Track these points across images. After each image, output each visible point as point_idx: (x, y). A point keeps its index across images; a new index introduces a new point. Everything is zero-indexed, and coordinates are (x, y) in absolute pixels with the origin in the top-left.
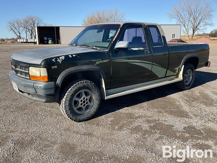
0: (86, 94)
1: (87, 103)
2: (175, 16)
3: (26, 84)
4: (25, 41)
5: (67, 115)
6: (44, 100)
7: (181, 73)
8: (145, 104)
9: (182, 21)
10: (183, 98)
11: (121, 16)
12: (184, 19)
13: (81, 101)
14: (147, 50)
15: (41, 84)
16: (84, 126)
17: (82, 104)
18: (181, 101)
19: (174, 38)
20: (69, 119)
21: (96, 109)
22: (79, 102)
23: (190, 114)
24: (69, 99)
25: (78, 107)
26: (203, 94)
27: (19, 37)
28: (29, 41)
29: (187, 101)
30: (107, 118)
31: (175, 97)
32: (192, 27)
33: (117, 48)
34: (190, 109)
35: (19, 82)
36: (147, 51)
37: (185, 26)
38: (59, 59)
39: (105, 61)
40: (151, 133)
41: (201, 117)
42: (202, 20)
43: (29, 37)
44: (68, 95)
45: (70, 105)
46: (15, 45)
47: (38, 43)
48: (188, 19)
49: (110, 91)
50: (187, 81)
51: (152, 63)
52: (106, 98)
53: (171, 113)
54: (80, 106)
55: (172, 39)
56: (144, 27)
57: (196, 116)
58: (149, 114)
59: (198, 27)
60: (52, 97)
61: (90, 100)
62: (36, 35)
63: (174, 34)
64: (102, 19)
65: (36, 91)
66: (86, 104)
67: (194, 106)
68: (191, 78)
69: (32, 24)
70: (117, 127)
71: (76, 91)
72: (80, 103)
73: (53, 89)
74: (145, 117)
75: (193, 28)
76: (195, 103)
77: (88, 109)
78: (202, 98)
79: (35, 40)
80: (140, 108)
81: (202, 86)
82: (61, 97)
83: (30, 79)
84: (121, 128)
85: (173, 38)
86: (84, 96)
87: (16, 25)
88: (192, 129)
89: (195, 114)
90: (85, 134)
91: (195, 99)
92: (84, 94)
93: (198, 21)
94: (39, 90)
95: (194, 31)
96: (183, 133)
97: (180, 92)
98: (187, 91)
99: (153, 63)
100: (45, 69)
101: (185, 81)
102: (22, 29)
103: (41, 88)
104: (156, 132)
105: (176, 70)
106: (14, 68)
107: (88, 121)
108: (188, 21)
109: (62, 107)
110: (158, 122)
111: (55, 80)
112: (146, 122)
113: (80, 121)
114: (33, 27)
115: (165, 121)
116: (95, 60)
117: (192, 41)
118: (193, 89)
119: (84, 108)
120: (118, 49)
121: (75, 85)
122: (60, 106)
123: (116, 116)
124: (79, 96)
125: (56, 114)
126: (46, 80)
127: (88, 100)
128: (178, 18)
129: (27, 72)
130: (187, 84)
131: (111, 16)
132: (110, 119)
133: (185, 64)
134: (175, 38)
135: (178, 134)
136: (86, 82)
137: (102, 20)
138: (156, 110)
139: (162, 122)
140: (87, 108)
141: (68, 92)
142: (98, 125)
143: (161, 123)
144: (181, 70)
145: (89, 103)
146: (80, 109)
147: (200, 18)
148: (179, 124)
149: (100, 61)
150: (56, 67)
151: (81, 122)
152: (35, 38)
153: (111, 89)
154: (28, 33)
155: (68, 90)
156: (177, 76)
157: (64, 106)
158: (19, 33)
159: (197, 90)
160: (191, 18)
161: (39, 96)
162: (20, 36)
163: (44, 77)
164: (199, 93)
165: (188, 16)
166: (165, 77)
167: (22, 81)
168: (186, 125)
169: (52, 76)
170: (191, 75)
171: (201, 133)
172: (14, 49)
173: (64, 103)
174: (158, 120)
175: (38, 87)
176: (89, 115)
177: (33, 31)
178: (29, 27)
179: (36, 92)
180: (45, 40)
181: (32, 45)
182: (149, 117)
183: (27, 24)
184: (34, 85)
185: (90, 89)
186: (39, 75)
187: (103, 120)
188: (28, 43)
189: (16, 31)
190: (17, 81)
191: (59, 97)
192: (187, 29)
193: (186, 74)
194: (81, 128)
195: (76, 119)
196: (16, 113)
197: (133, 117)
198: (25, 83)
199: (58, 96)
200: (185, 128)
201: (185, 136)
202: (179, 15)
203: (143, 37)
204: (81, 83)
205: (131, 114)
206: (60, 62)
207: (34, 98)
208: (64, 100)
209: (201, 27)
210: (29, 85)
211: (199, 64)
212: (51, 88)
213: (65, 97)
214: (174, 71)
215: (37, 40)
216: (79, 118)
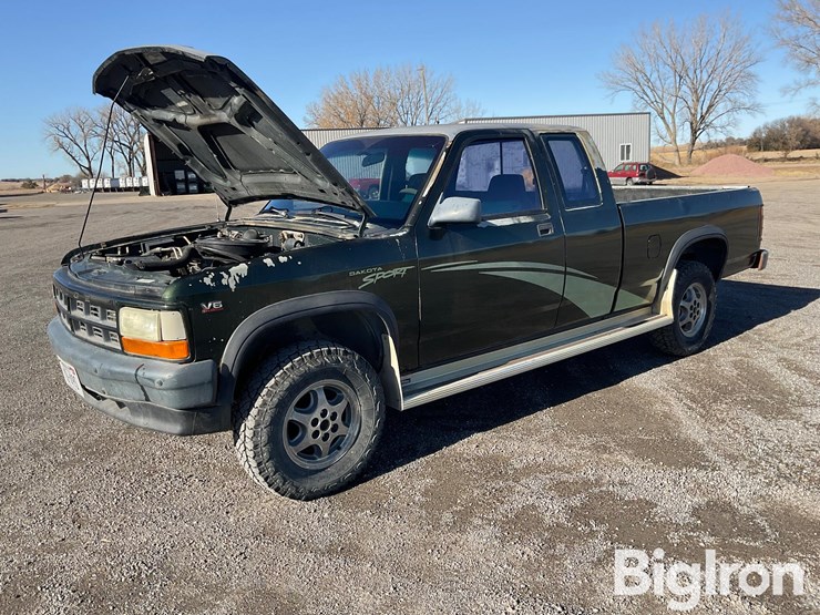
0: (332, 395)
1: (335, 428)
2: (627, 84)
3: (109, 371)
4: (108, 185)
5: (262, 479)
6: (177, 428)
7: (668, 296)
8: (544, 417)
9: (653, 100)
10: (677, 389)
11: (440, 90)
12: (660, 93)
13: (315, 422)
14: (546, 222)
15: (165, 372)
16: (326, 515)
17: (316, 434)
18: (673, 401)
19: (628, 158)
20: (272, 491)
21: (370, 446)
22: (305, 428)
23: (709, 452)
24: (268, 418)
25: (303, 446)
26: (749, 369)
27: (87, 172)
28: (122, 185)
29: (694, 400)
30: (409, 480)
31: (648, 386)
32: (687, 120)
33: (438, 224)
34: (710, 432)
35: (83, 361)
36: (544, 226)
37: (663, 118)
38: (229, 274)
39: (395, 272)
40: (576, 536)
41: (751, 461)
42: (722, 93)
43: (122, 171)
44: (264, 404)
45: (273, 440)
46: (74, 199)
47: (152, 191)
48: (672, 91)
49: (418, 377)
50: (690, 323)
51: (563, 269)
52: (404, 405)
53: (641, 450)
54: (309, 440)
55: (621, 162)
56: (532, 140)
57: (733, 458)
58: (562, 457)
59: (708, 120)
60: (205, 416)
61: (347, 417)
62: (145, 164)
63: (628, 146)
64: (376, 99)
65: (145, 394)
66: (331, 434)
67: (723, 422)
68: (703, 311)
69: (132, 123)
70: (447, 517)
71: (294, 389)
72: (311, 429)
73: (210, 385)
74: (550, 469)
75: (692, 124)
76: (724, 406)
77: (339, 448)
78: (745, 386)
79: (144, 179)
80: (529, 433)
81: (742, 339)
82: (238, 411)
83: (122, 352)
84: (462, 522)
85: (623, 158)
86: (323, 403)
87: (75, 130)
88: (724, 515)
89: (730, 450)
90: (330, 551)
91: (723, 392)
92: (322, 396)
93: (709, 96)
94: (156, 392)
95: (694, 132)
96: (692, 530)
97: (667, 366)
98: (689, 358)
99: (569, 269)
100: (178, 315)
101: (681, 324)
102: (96, 145)
103: (164, 386)
104: (592, 534)
105: (650, 287)
106: (66, 308)
107: (342, 495)
108: (674, 99)
109: (242, 448)
110: (597, 490)
111: (215, 352)
112: (552, 493)
113: (311, 497)
114: (136, 137)
115: (622, 483)
116: (358, 272)
117: (691, 167)
118: (710, 352)
119: (324, 446)
120: (443, 224)
121: (288, 366)
122: (238, 445)
123: (442, 469)
124: (305, 404)
125: (222, 470)
126: (183, 353)
127: (339, 417)
128: (638, 88)
129: (112, 324)
130: (689, 334)
131: (406, 88)
132: (420, 484)
133: (680, 265)
134: (630, 160)
135: (674, 538)
136: (329, 351)
137: (375, 104)
138: (586, 441)
139: (611, 488)
140: (336, 446)
141: (265, 392)
142: (377, 509)
143: (609, 493)
144: (666, 288)
145: (342, 429)
146: (310, 452)
147: (714, 86)
148: (674, 495)
149: (377, 272)
150: (216, 305)
151: (316, 498)
152: (144, 174)
153: (420, 368)
154: (118, 156)
155: (263, 386)
156: (654, 308)
157: (250, 445)
158: (88, 158)
159: (725, 355)
160: (684, 88)
161: (159, 413)
162: (89, 169)
163: (173, 346)
164: (735, 364)
165: (671, 81)
166: (612, 313)
167: (92, 358)
168: (699, 500)
169: (203, 340)
170: (703, 301)
171: (757, 532)
172: (70, 216)
173: (249, 433)
174: (598, 483)
175: (153, 381)
176: (343, 472)
177: (135, 148)
178: (121, 135)
179: (147, 399)
180: (178, 180)
181: (134, 198)
182: (562, 469)
183: (115, 126)
184: (140, 373)
185: (344, 378)
186: (154, 337)
187: (394, 486)
188: (120, 190)
189: (76, 151)
190: (74, 357)
191: (232, 414)
192: (671, 126)
193: (685, 298)
194: (316, 523)
195: (297, 492)
196: (78, 471)
197: (506, 473)
198: (106, 366)
199: (227, 412)
200: (696, 512)
201: (702, 544)
202: (642, 81)
203: (528, 176)
204: (311, 356)
205: (495, 459)
206: (232, 286)
207: (141, 421)
208: (250, 422)
209: (719, 117)
210: (119, 373)
211: (728, 262)
212: (202, 384)
213: (254, 412)
214: (643, 293)
215: (149, 181)
216: (308, 486)
